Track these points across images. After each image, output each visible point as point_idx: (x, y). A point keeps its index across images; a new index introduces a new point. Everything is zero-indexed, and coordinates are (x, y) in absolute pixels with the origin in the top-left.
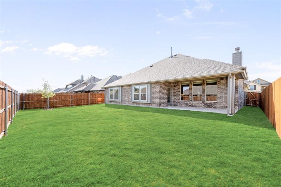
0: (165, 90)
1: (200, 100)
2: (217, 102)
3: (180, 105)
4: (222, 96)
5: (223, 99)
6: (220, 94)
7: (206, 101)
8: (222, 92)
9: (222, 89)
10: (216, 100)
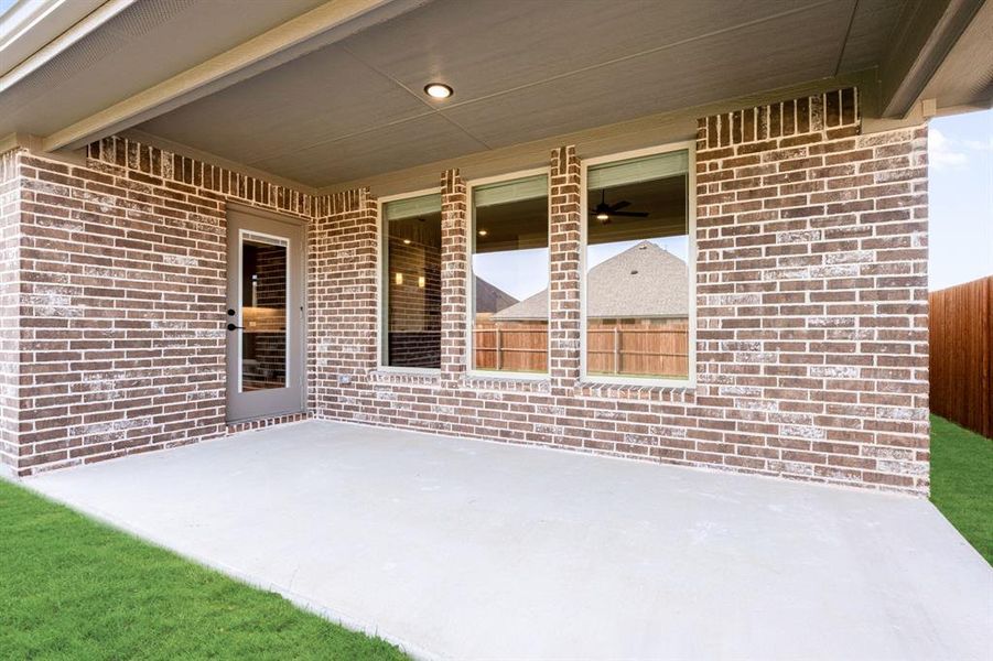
0: (187, 261)
1: (538, 363)
2: (689, 397)
3: (368, 407)
4: (747, 321)
5: (761, 358)
6: (717, 300)
7: (586, 378)
8: (742, 278)
9: (747, 237)
10: (682, 371)
